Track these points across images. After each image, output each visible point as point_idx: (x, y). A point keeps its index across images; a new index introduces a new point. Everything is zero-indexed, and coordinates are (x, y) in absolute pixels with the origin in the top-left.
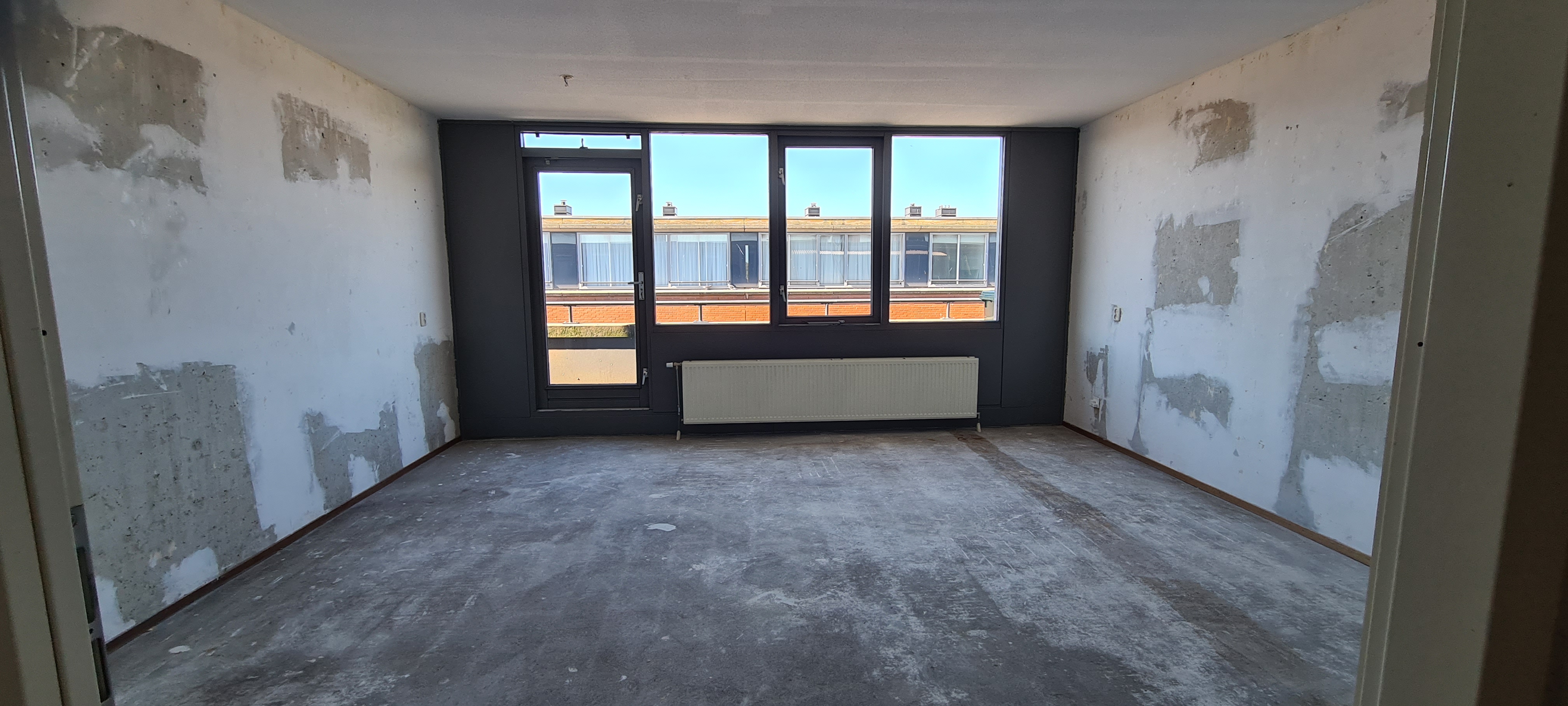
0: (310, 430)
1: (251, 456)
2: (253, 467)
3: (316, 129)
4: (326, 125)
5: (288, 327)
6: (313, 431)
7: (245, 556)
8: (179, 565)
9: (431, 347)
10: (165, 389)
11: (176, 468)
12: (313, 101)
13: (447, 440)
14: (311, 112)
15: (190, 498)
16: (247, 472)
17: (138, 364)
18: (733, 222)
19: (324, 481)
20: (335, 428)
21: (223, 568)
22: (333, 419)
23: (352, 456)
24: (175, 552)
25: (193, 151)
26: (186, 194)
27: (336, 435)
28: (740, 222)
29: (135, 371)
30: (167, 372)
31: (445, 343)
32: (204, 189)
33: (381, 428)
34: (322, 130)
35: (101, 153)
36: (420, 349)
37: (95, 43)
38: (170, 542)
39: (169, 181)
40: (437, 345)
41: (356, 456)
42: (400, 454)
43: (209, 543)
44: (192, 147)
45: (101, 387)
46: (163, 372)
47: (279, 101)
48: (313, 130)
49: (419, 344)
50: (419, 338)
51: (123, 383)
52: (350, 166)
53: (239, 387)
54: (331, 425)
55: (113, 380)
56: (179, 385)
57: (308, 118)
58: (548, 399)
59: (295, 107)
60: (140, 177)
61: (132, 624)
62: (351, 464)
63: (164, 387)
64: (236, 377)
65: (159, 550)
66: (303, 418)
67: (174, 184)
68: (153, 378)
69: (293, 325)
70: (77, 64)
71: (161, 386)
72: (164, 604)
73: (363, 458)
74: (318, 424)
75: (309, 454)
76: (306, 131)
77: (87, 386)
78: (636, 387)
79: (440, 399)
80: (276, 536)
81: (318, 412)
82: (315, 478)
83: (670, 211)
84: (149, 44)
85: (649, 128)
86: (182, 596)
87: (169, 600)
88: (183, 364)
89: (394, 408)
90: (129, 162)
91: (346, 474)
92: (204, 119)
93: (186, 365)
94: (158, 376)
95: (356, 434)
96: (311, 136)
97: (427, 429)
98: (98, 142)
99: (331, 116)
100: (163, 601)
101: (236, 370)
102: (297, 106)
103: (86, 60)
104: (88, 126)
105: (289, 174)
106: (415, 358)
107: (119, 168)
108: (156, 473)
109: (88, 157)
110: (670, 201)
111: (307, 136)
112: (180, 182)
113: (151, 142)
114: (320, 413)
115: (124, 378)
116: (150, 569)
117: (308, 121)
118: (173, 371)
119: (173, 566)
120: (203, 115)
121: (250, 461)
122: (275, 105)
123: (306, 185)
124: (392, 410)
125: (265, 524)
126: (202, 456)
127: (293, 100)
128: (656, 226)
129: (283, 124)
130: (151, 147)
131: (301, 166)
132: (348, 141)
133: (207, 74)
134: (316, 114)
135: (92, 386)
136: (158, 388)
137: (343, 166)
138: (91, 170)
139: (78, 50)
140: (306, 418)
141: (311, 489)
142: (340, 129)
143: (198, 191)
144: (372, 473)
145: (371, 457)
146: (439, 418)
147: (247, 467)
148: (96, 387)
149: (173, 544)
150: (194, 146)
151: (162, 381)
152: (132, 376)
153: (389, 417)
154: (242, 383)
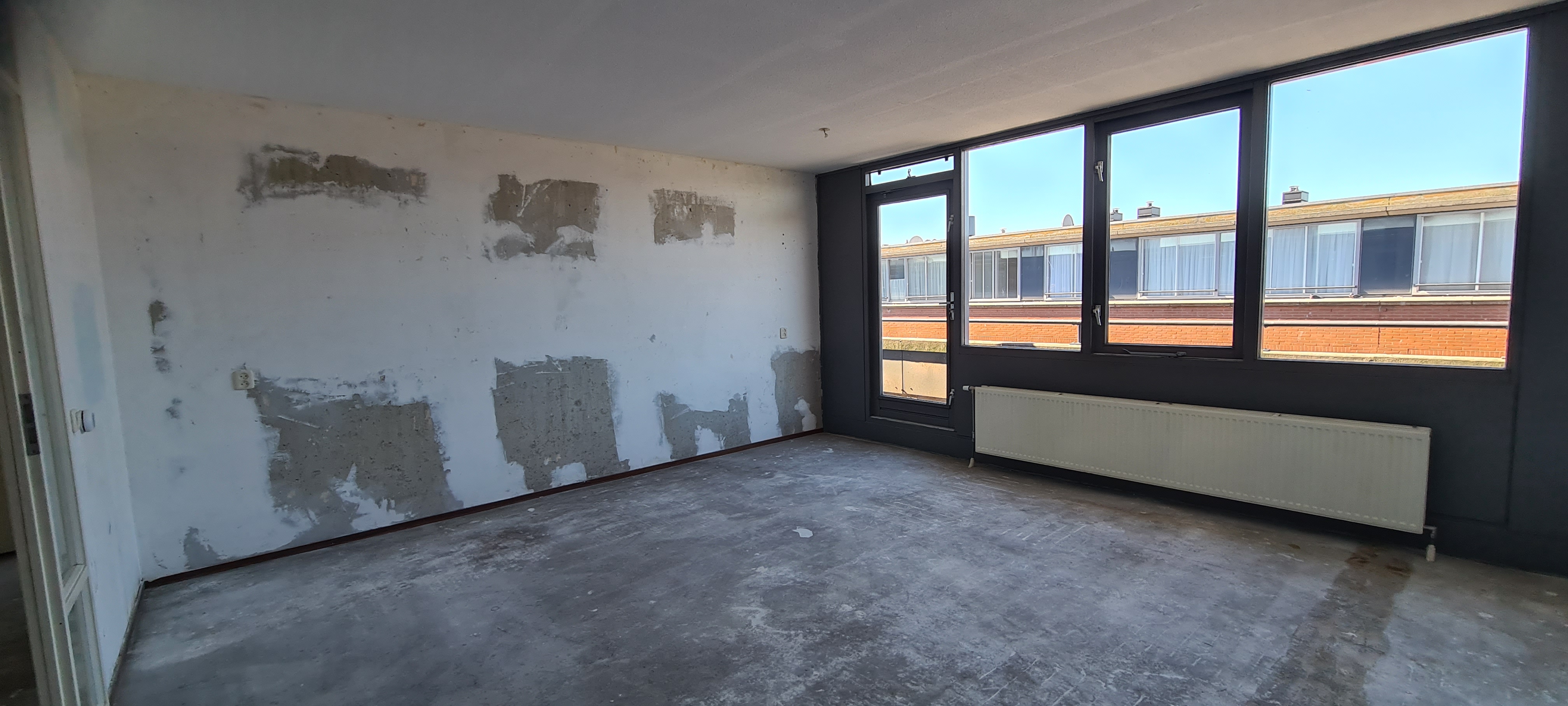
0: (662, 405)
1: (615, 415)
2: (615, 422)
3: (685, 207)
4: (693, 202)
5: (650, 338)
6: (665, 406)
7: (605, 474)
8: (561, 468)
9: (792, 356)
10: (561, 370)
11: (564, 415)
12: (683, 188)
13: (805, 429)
14: (681, 196)
15: (571, 432)
16: (611, 424)
17: (546, 356)
18: (1368, 204)
19: (671, 439)
20: (685, 406)
21: (590, 477)
22: (683, 398)
23: (699, 427)
24: (559, 460)
25: (588, 237)
26: (583, 263)
27: (686, 411)
28: (1381, 202)
29: (545, 359)
30: (562, 361)
31: (809, 353)
32: (594, 258)
33: (731, 412)
34: (690, 206)
35: (534, 247)
36: (778, 356)
37: (535, 191)
38: (557, 453)
39: (572, 256)
40: (799, 354)
41: (703, 427)
42: (749, 432)
43: (582, 460)
44: (588, 234)
45: (525, 367)
46: (561, 361)
47: (654, 195)
48: (682, 208)
49: (778, 352)
50: (777, 348)
51: (536, 365)
52: (714, 228)
53: (609, 373)
54: (682, 403)
55: (531, 363)
56: (569, 369)
57: (678, 201)
58: (881, 408)
59: (667, 196)
60: (554, 256)
61: (532, 491)
62: (697, 433)
63: (560, 369)
64: (607, 367)
65: (550, 456)
66: (658, 396)
67: (575, 257)
68: (555, 364)
69: (653, 337)
70: (525, 203)
71: (559, 369)
72: (551, 486)
73: (710, 430)
74: (670, 402)
75: (661, 420)
76: (675, 210)
77: (518, 365)
78: (945, 407)
79: (799, 396)
80: (630, 467)
81: (670, 394)
82: (664, 437)
83: (1294, 198)
84: (565, 183)
85: (959, 147)
86: (562, 485)
87: (554, 485)
88: (573, 357)
89: (745, 398)
90: (549, 249)
91: (693, 439)
92: (598, 217)
93: (575, 358)
94: (557, 363)
95: (705, 413)
96: (679, 212)
97: (781, 418)
98: (533, 241)
99: (699, 195)
100: (551, 484)
101: (607, 362)
102: (669, 195)
103: (529, 201)
104: (528, 234)
105: (659, 239)
106: (772, 363)
107: (544, 253)
108: (552, 414)
109: (527, 250)
110: (1295, 185)
111: (676, 213)
112: (579, 256)
113: (563, 236)
114: (672, 395)
115: (537, 362)
116: (544, 465)
117: (677, 203)
118: (566, 361)
119: (558, 468)
120: (597, 215)
121: (613, 418)
122: (651, 198)
123: (673, 246)
124: (742, 399)
125: (622, 457)
126: (581, 410)
127: (666, 192)
128: (1271, 217)
129: (656, 209)
130: (562, 239)
131: (668, 234)
132: (715, 210)
133: (601, 190)
134: (685, 197)
135: (520, 366)
136: (557, 369)
137: (708, 228)
138: (528, 256)
139: (525, 196)
140: (660, 397)
141: (661, 443)
142: (706, 203)
143: (590, 260)
144: (719, 442)
145: (718, 430)
146: (797, 411)
147: (611, 421)
148: (522, 366)
149: (559, 455)
150: (589, 233)
151: (559, 366)
152: (542, 362)
153: (739, 405)
154: (611, 371)
